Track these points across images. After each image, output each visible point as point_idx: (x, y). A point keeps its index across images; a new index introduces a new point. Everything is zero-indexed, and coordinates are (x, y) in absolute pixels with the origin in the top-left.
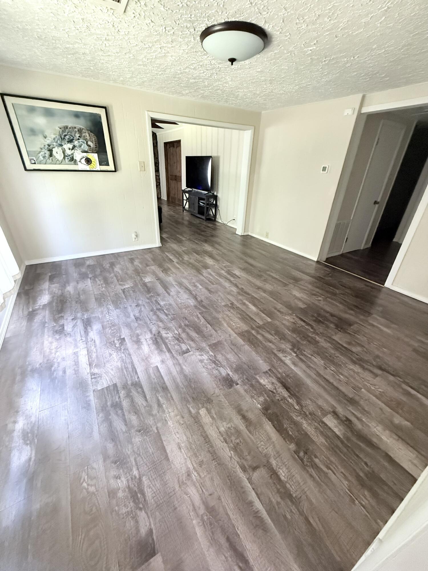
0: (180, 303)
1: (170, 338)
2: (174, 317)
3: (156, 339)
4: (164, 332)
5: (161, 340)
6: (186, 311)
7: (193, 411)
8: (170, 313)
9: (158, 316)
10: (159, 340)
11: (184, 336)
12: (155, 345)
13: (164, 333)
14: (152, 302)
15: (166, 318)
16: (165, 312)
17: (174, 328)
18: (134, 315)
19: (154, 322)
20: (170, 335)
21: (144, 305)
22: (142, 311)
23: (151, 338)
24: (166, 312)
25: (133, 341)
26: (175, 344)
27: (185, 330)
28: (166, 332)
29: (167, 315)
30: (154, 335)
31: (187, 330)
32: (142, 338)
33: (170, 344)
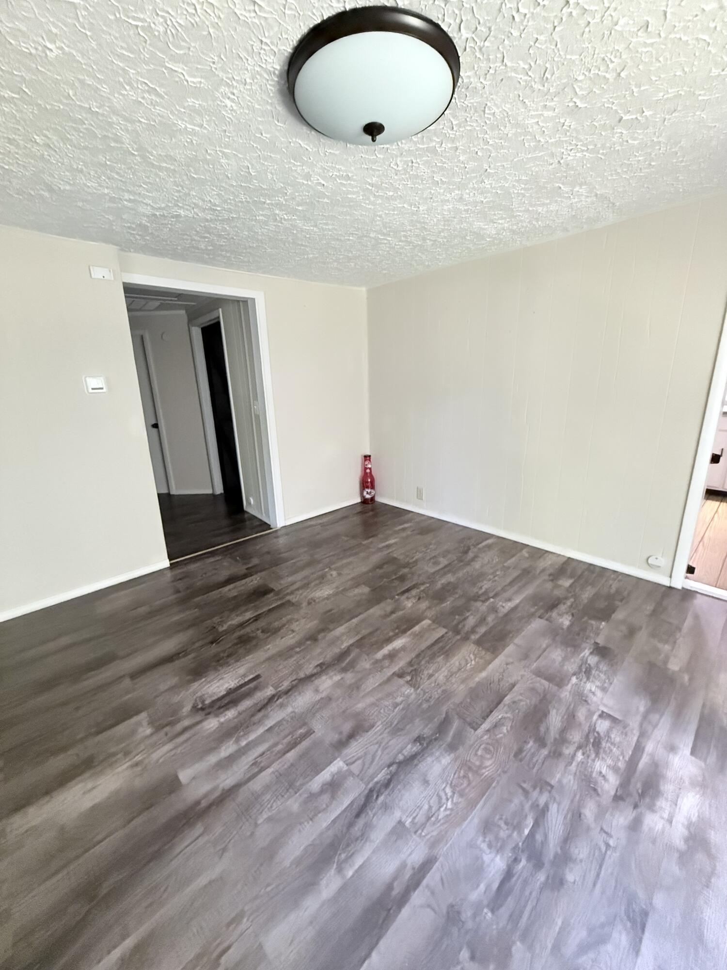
0: (461, 795)
1: (609, 761)
2: (535, 788)
3: (642, 795)
4: (606, 786)
5: (633, 780)
6: (488, 763)
7: (686, 678)
8: (527, 806)
9: (567, 840)
10: (637, 785)
11: (576, 737)
12: (657, 786)
13: (611, 784)
14: (514, 918)
15: (553, 808)
16: (536, 824)
17: (573, 767)
18: (637, 952)
19: (600, 839)
20: (600, 766)
21: (557, 948)
22: (590, 931)
23: (651, 808)
24: (530, 822)
25: (711, 857)
26: (613, 744)
27: (555, 739)
28: (600, 779)
29: (541, 813)
30: (636, 806)
31: (553, 733)
32: (678, 834)
33: (622, 754)
